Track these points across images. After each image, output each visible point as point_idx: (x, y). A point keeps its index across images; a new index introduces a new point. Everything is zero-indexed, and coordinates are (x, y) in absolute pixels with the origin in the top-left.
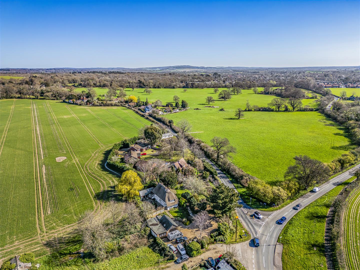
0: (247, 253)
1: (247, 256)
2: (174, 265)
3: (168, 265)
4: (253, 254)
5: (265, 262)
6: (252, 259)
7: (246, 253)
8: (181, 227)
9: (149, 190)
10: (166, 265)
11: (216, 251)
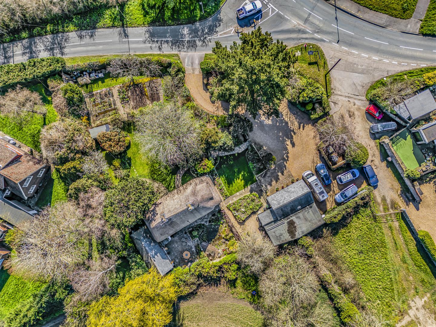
0: (355, 64)
1: (362, 66)
2: (379, 191)
3: (379, 200)
4: (357, 54)
5: (377, 39)
6: (369, 58)
7: (355, 66)
8: (280, 174)
9: (151, 250)
10: (379, 204)
11: (347, 115)
